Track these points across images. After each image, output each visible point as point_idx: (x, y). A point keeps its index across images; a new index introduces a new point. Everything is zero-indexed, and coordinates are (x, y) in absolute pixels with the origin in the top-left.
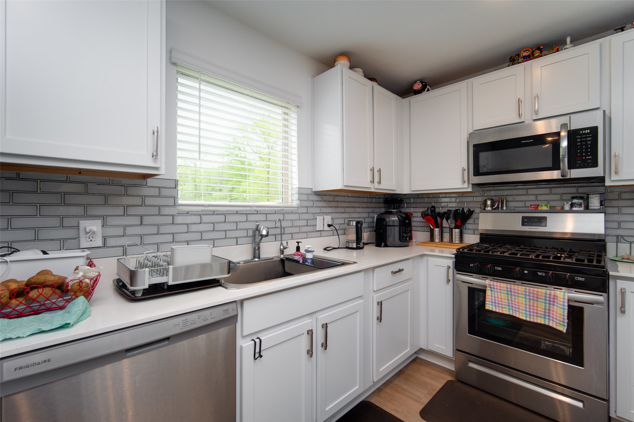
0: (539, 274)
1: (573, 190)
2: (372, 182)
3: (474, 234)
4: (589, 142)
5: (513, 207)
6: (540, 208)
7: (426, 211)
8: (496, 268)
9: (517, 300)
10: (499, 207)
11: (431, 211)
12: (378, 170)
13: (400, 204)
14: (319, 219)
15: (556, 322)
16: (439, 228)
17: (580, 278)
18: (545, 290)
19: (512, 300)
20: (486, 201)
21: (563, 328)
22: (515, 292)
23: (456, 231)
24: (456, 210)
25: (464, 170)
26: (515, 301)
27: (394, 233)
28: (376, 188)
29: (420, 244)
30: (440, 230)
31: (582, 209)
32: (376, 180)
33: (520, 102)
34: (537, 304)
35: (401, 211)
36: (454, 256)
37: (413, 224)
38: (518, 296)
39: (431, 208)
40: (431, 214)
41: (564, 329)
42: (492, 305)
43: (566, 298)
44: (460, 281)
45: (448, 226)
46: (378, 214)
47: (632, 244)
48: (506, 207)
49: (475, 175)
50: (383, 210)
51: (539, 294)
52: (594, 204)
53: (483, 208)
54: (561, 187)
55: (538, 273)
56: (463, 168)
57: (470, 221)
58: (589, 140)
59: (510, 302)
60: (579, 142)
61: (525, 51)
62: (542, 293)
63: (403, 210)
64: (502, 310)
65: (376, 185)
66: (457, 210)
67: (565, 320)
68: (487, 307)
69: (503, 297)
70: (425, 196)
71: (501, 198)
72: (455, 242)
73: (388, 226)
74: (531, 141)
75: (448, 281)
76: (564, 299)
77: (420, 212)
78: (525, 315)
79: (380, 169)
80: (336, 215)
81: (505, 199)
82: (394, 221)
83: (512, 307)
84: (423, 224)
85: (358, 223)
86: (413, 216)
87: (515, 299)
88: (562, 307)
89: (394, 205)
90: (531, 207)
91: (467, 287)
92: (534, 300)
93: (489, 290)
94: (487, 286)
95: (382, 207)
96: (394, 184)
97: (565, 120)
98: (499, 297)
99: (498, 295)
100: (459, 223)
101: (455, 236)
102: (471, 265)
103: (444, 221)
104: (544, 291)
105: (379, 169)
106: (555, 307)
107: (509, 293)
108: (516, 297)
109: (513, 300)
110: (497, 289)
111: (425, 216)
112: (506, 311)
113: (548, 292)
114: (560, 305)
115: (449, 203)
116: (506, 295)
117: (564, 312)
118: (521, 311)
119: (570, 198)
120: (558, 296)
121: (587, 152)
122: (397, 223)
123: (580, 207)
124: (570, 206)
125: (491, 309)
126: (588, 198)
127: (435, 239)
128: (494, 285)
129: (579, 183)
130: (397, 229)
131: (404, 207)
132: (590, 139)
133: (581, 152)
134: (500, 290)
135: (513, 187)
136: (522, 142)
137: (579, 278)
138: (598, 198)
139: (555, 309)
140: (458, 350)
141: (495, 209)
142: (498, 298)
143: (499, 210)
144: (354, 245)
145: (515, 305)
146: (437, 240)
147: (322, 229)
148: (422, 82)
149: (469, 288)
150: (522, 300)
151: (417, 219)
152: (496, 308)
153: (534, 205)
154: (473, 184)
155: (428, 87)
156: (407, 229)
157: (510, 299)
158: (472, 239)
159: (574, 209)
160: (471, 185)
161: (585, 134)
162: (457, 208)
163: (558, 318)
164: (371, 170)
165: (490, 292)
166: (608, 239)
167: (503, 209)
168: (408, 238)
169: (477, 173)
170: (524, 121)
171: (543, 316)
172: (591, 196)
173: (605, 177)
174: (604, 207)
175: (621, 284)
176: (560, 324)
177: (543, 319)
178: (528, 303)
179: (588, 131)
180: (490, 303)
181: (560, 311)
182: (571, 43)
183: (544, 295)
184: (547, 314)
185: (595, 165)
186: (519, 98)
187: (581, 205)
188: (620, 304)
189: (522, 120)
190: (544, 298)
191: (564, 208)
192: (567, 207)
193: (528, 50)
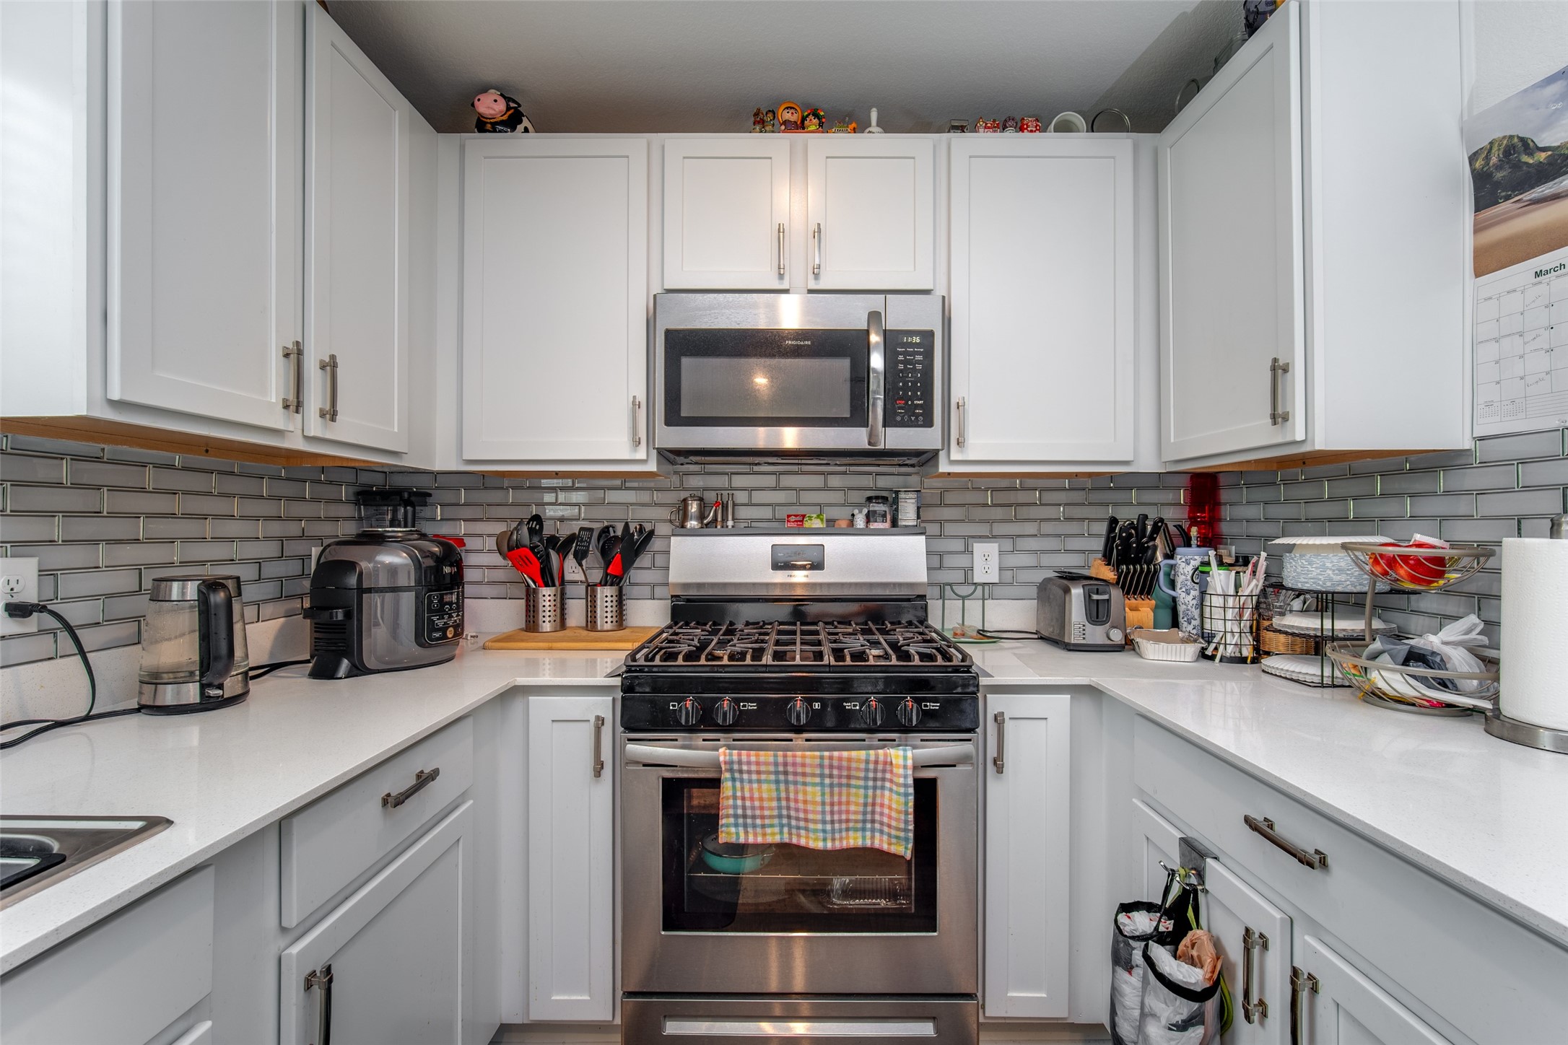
0: (847, 708)
1: (867, 481)
2: (292, 408)
3: (654, 599)
4: (920, 367)
5: (751, 521)
6: (807, 524)
7: (512, 533)
8: (742, 704)
9: (801, 797)
10: (716, 520)
11: (531, 531)
12: (321, 361)
13: (418, 508)
15: (889, 835)
16: (554, 585)
17: (932, 704)
18: (864, 752)
19: (788, 799)
20: (685, 500)
21: (903, 847)
22: (795, 774)
23: (606, 593)
24: (605, 530)
25: (635, 405)
26: (796, 801)
27: (393, 619)
28: (312, 434)
29: (493, 644)
30: (557, 591)
31: (887, 525)
32: (314, 400)
33: (781, 234)
34: (848, 795)
35: (423, 531)
36: (615, 683)
37: (469, 575)
38: (805, 784)
39: (528, 523)
40: (531, 540)
41: (906, 848)
42: (736, 827)
43: (910, 763)
44: (637, 763)
45: (580, 577)
46: (324, 545)
48: (733, 519)
49: (668, 422)
50: (348, 529)
51: (854, 765)
52: (908, 515)
53: (678, 524)
55: (845, 704)
56: (634, 397)
57: (644, 560)
58: (919, 362)
59: (784, 803)
60: (901, 362)
61: (787, 108)
62: (859, 761)
63: (430, 529)
64: (764, 835)
65: (315, 427)
66: (607, 527)
67: (910, 823)
68: (724, 836)
69: (765, 795)
70: (506, 483)
71: (722, 494)
72: (602, 626)
73: (369, 590)
74: (806, 343)
75: (598, 771)
76: (905, 767)
77: (489, 535)
78: (821, 836)
79: (333, 357)
81: (730, 499)
82: (393, 570)
83: (789, 817)
84: (499, 575)
85: (211, 585)
86: (468, 547)
87: (796, 792)
88: (903, 788)
89: (395, 512)
90: (788, 521)
91: (661, 780)
92: (840, 785)
93: (726, 780)
94: (724, 766)
95: (345, 519)
96: (396, 430)
97: (876, 302)
98: (756, 795)
99: (751, 790)
101: (602, 610)
102: (671, 708)
103: (570, 562)
104: (862, 754)
105: (327, 360)
106: (887, 793)
107: (782, 777)
108: (800, 787)
109: (792, 796)
110: (749, 772)
111: (510, 549)
112: (773, 834)
113: (871, 754)
114: (898, 785)
115: (583, 508)
116: (773, 786)
117: (906, 803)
118: (811, 826)
119: (863, 501)
120: (893, 758)
121: (914, 389)
122: (407, 578)
123: (882, 522)
124: (865, 518)
125: (733, 840)
126: (896, 501)
127: (541, 622)
128: (740, 763)
129: (879, 465)
130: (408, 601)
131: (434, 519)
132: (921, 358)
133: (906, 389)
134: (759, 772)
135: (748, 466)
136: (787, 343)
137: (928, 704)
138: (913, 501)
139: (885, 800)
141: (707, 525)
142: (752, 799)
143: (716, 527)
144: (191, 693)
145: (797, 810)
146: (547, 627)
148: (506, 99)
149: (666, 781)
150: (814, 793)
151: (482, 563)
152: (746, 833)
153: (794, 515)
154: (661, 452)
155: (526, 123)
156: (447, 598)
157: (783, 795)
158: (649, 615)
159: (873, 526)
160: (656, 451)
161: (912, 344)
162: (606, 524)
163: (894, 823)
164: (287, 355)
165: (729, 783)
166: (929, 594)
167: (727, 527)
168: (451, 629)
169: (674, 417)
170: (788, 288)
171: (860, 825)
172: (902, 495)
173: (940, 452)
174: (923, 521)
175: (995, 703)
176: (897, 837)
177: (859, 834)
178: (828, 799)
179: (917, 340)
180: (732, 820)
181: (897, 802)
182: (878, 125)
183: (863, 766)
184: (869, 817)
185: (929, 423)
186: (779, 224)
187: (884, 516)
188: (992, 752)
189: (785, 286)
190: (862, 774)
191: (855, 523)
192: (860, 522)
193: (794, 108)
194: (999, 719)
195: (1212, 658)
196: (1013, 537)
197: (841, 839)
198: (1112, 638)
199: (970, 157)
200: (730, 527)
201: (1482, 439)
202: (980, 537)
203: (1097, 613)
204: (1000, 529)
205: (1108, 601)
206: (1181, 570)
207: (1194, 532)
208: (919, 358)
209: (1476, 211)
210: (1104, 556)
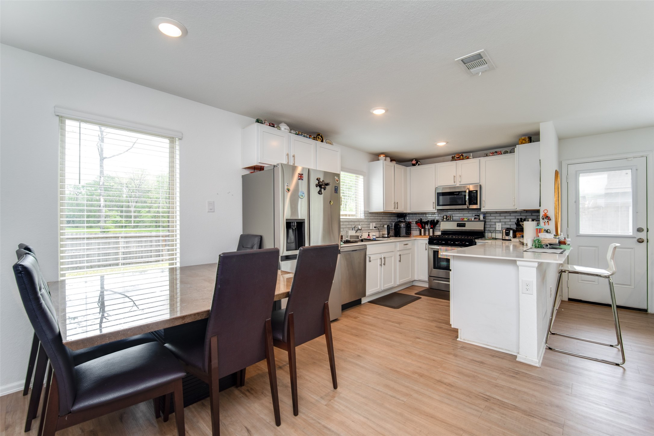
2: (394, 208)
3: (439, 231)
5: (454, 219)
6: (464, 220)
7: (417, 221)
8: (443, 242)
11: (420, 221)
13: (405, 218)
14: (371, 224)
16: (424, 229)
20: (444, 216)
23: (431, 230)
24: (431, 221)
25: (433, 203)
27: (403, 231)
28: (396, 211)
29: (415, 236)
31: (478, 220)
32: (396, 207)
33: (455, 177)
36: (428, 239)
37: (412, 227)
44: (430, 249)
45: (427, 228)
46: (395, 222)
48: (452, 219)
49: (438, 206)
50: (397, 221)
52: (481, 218)
53: (443, 220)
54: (472, 211)
57: (437, 226)
60: (472, 195)
61: (457, 155)
63: (407, 221)
64: (444, 257)
68: (439, 257)
70: (417, 214)
71: (449, 215)
72: (430, 234)
73: (401, 228)
74: (458, 193)
75: (426, 249)
77: (415, 222)
79: (398, 203)
80: (377, 223)
81: (452, 216)
82: (403, 226)
84: (416, 228)
85: (388, 226)
86: (412, 223)
89: (403, 218)
90: (461, 219)
94: (440, 249)
95: (397, 219)
96: (403, 209)
97: (468, 186)
100: (432, 227)
101: (430, 232)
102: (435, 242)
103: (426, 226)
111: (417, 224)
115: (428, 217)
121: (475, 199)
122: (405, 226)
126: (479, 216)
130: (405, 229)
133: (473, 199)
135: (453, 211)
136: (454, 193)
138: (483, 216)
140: (430, 276)
141: (447, 220)
144: (386, 236)
146: (422, 235)
147: (372, 229)
148: (416, 160)
149: (434, 251)
151: (414, 226)
152: (442, 257)
154: (437, 209)
155: (419, 162)
156: (409, 230)
158: (438, 233)
159: (475, 220)
160: (436, 210)
162: (432, 219)
164: (394, 204)
165: (441, 251)
167: (450, 220)
168: (409, 233)
169: (438, 205)
170: (455, 185)
172: (481, 215)
173: (481, 208)
179: (475, 192)
182: (472, 156)
185: (477, 204)
186: (454, 175)
187: (477, 218)
192: (473, 219)
193: (459, 155)
196: (505, 222)
198: (509, 238)
203: (507, 234)
204: (501, 220)
205: (509, 232)
208: (475, 194)
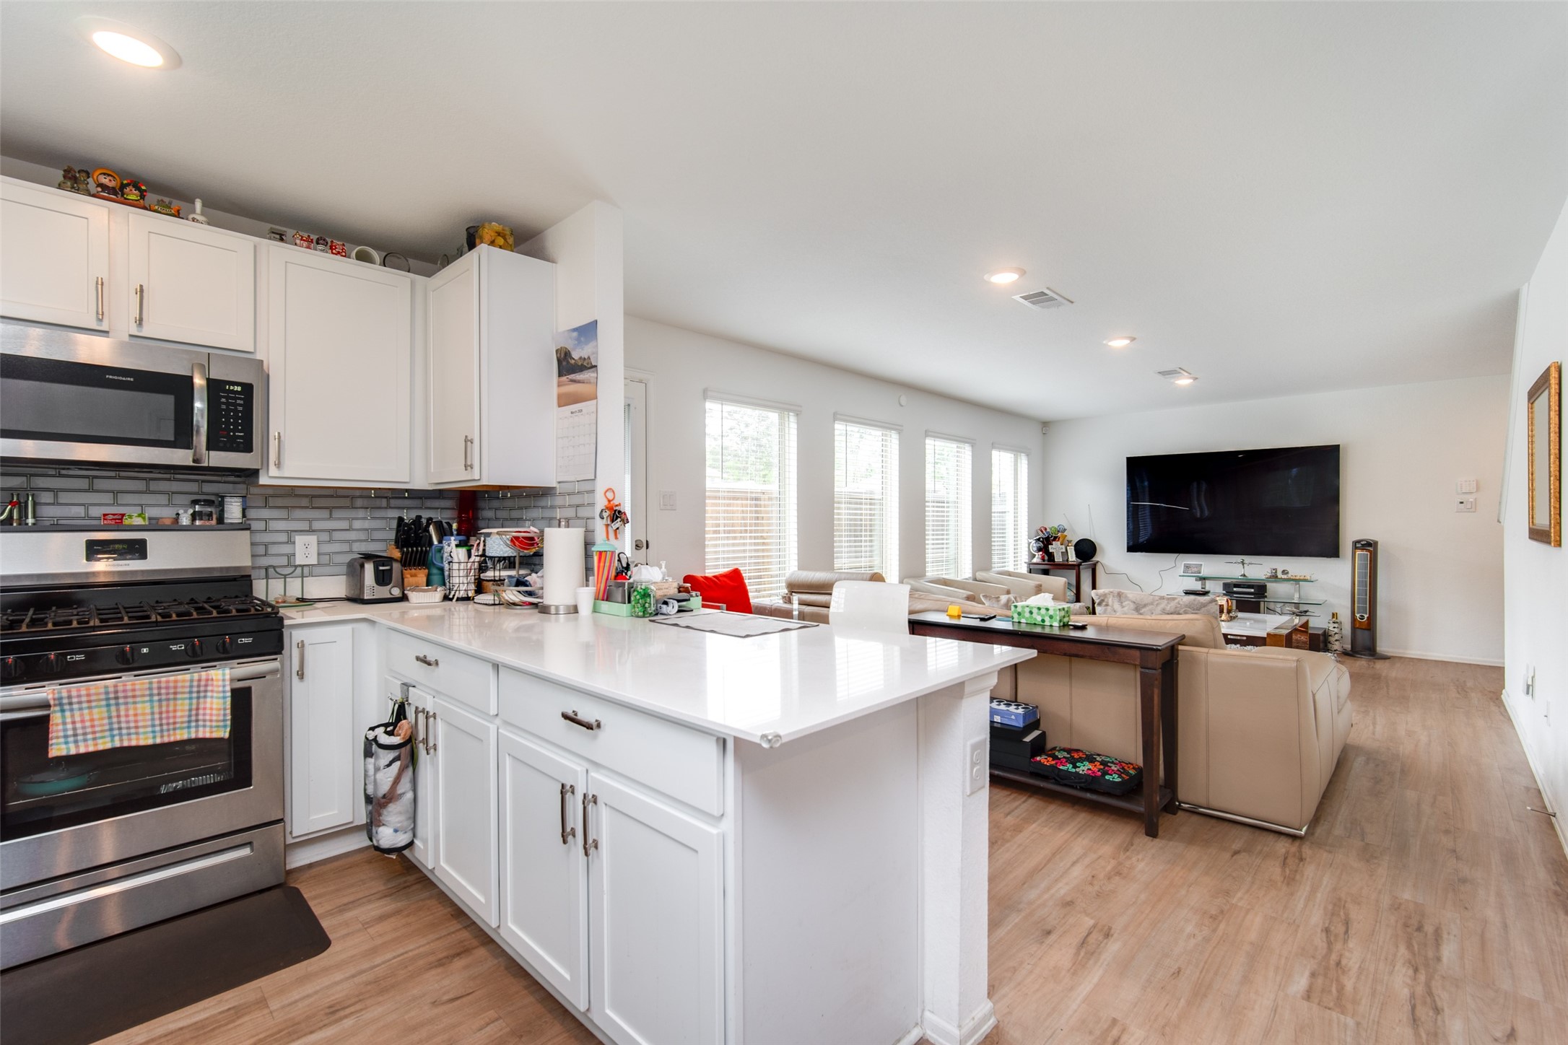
0: (174, 648)
1: (193, 487)
4: (240, 408)
5: (55, 519)
6: (127, 522)
8: (69, 657)
9: (131, 713)
10: (13, 518)
15: (211, 727)
17: (246, 639)
18: (189, 675)
19: (118, 716)
21: (223, 732)
22: (126, 697)
26: (127, 716)
31: (214, 522)
33: (100, 286)
34: (175, 705)
38: (135, 703)
41: (225, 732)
42: (66, 743)
43: (228, 677)
47: (287, 579)
48: (34, 516)
51: (178, 685)
52: (234, 515)
54: (169, 480)
55: (171, 647)
58: (240, 405)
59: (115, 720)
60: (223, 403)
61: (101, 174)
62: (184, 681)
64: (96, 745)
67: (228, 717)
68: (54, 753)
69: (96, 717)
71: (18, 493)
74: (129, 379)
76: (224, 680)
78: (151, 735)
81: (30, 499)
83: (120, 728)
87: (127, 710)
88: (221, 695)
90: (104, 519)
92: (168, 700)
93: (56, 713)
94: (52, 703)
98: (87, 718)
99: (81, 716)
104: (188, 677)
106: (209, 700)
107: (113, 702)
108: (130, 708)
109: (122, 713)
110: (80, 702)
112: (105, 743)
113: (196, 676)
114: (218, 693)
116: (104, 710)
117: (225, 703)
118: (141, 731)
119: (190, 502)
120: (214, 678)
121: (236, 424)
123: (209, 520)
124: (190, 517)
125: (63, 753)
126: (222, 504)
128: (70, 697)
129: (205, 475)
132: (242, 402)
133: (228, 423)
134: (89, 701)
135: (55, 471)
136: (107, 376)
137: (243, 639)
138: (239, 504)
139: (207, 704)
142: (82, 722)
143: (13, 524)
145: (127, 723)
150: (144, 708)
152: (77, 747)
153: (112, 514)
157: (114, 714)
159: (199, 523)
161: (233, 392)
163: (214, 719)
165: (59, 714)
166: (254, 574)
167: (27, 524)
170: (107, 329)
171: (186, 725)
172: (227, 500)
173: (260, 471)
174: (248, 519)
175: (297, 635)
176: (218, 727)
177: (186, 731)
178: (156, 710)
179: (237, 389)
180: (62, 740)
181: (217, 704)
182: (202, 216)
183: (188, 684)
184: (193, 718)
185: (249, 450)
186: (98, 278)
187: (210, 515)
188: (296, 667)
189: (104, 327)
190: (187, 690)
191: (180, 521)
192: (185, 520)
193: (112, 176)
194: (301, 646)
195: (451, 600)
196: (330, 531)
197: (169, 736)
198: (393, 593)
199: (286, 262)
200: (30, 525)
201: (559, 482)
202: (301, 531)
203: (382, 579)
204: (316, 525)
205: (391, 570)
206: (445, 550)
207: (455, 526)
208: (240, 402)
209: (559, 376)
210: (396, 542)
